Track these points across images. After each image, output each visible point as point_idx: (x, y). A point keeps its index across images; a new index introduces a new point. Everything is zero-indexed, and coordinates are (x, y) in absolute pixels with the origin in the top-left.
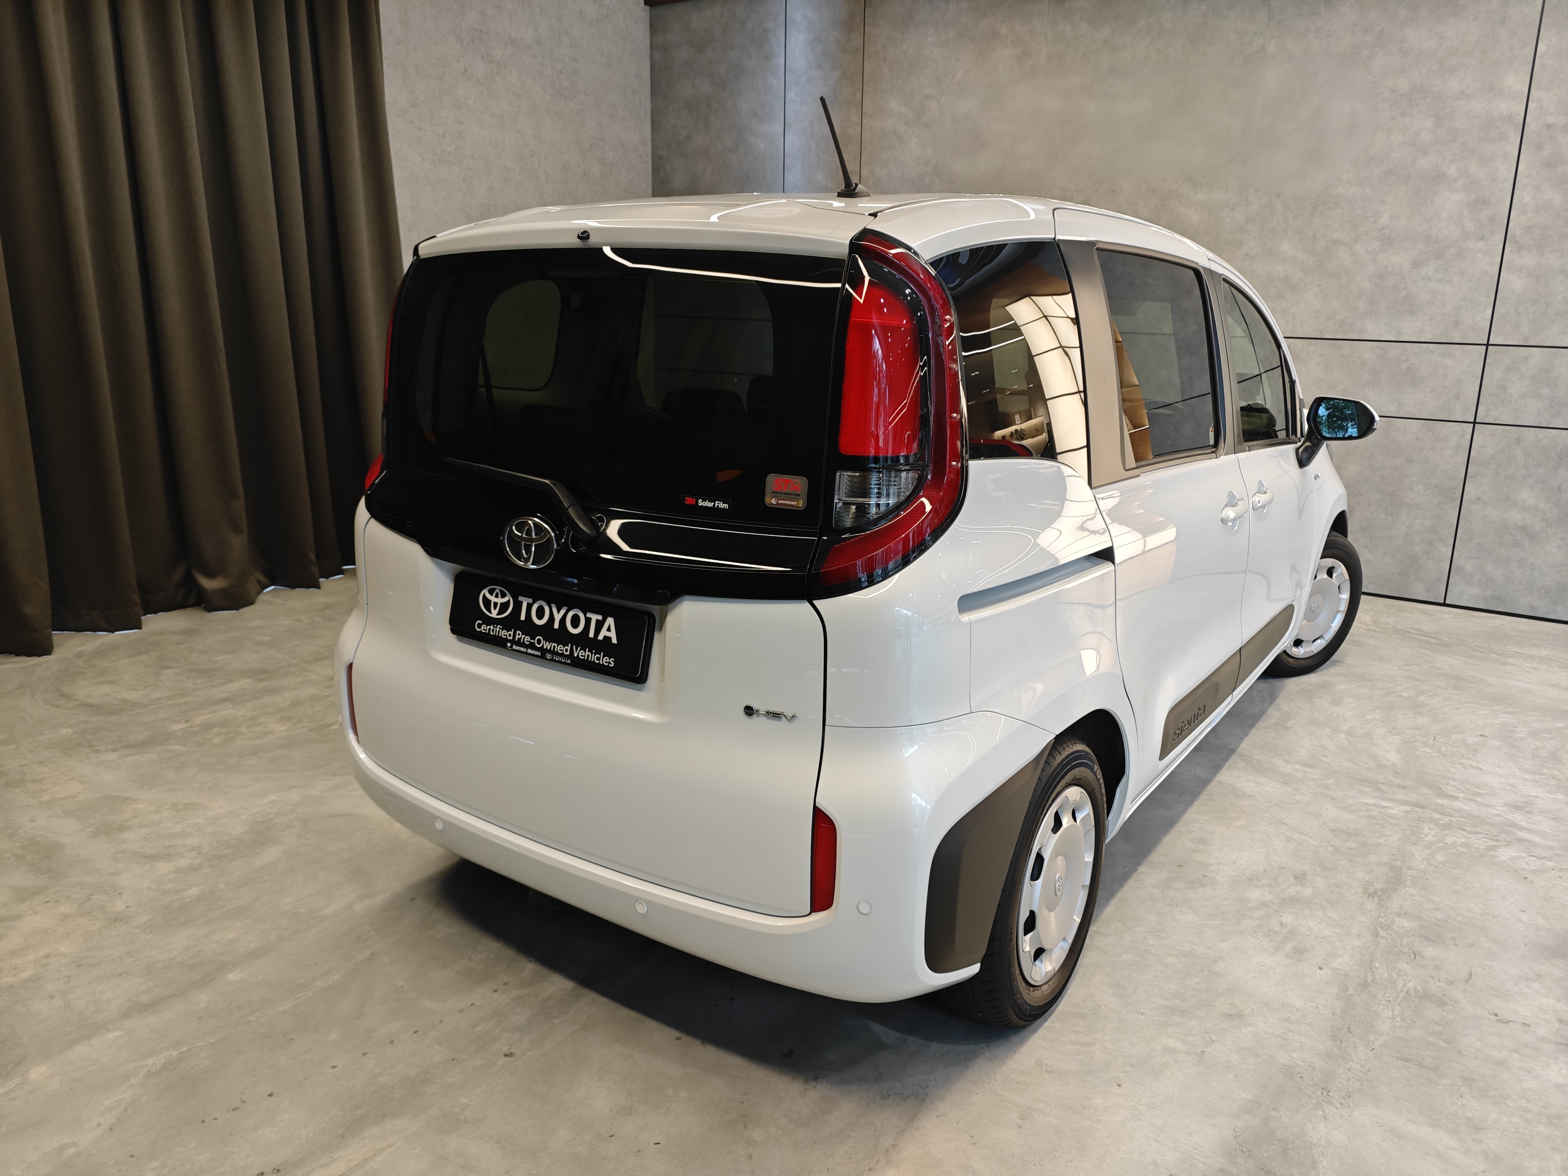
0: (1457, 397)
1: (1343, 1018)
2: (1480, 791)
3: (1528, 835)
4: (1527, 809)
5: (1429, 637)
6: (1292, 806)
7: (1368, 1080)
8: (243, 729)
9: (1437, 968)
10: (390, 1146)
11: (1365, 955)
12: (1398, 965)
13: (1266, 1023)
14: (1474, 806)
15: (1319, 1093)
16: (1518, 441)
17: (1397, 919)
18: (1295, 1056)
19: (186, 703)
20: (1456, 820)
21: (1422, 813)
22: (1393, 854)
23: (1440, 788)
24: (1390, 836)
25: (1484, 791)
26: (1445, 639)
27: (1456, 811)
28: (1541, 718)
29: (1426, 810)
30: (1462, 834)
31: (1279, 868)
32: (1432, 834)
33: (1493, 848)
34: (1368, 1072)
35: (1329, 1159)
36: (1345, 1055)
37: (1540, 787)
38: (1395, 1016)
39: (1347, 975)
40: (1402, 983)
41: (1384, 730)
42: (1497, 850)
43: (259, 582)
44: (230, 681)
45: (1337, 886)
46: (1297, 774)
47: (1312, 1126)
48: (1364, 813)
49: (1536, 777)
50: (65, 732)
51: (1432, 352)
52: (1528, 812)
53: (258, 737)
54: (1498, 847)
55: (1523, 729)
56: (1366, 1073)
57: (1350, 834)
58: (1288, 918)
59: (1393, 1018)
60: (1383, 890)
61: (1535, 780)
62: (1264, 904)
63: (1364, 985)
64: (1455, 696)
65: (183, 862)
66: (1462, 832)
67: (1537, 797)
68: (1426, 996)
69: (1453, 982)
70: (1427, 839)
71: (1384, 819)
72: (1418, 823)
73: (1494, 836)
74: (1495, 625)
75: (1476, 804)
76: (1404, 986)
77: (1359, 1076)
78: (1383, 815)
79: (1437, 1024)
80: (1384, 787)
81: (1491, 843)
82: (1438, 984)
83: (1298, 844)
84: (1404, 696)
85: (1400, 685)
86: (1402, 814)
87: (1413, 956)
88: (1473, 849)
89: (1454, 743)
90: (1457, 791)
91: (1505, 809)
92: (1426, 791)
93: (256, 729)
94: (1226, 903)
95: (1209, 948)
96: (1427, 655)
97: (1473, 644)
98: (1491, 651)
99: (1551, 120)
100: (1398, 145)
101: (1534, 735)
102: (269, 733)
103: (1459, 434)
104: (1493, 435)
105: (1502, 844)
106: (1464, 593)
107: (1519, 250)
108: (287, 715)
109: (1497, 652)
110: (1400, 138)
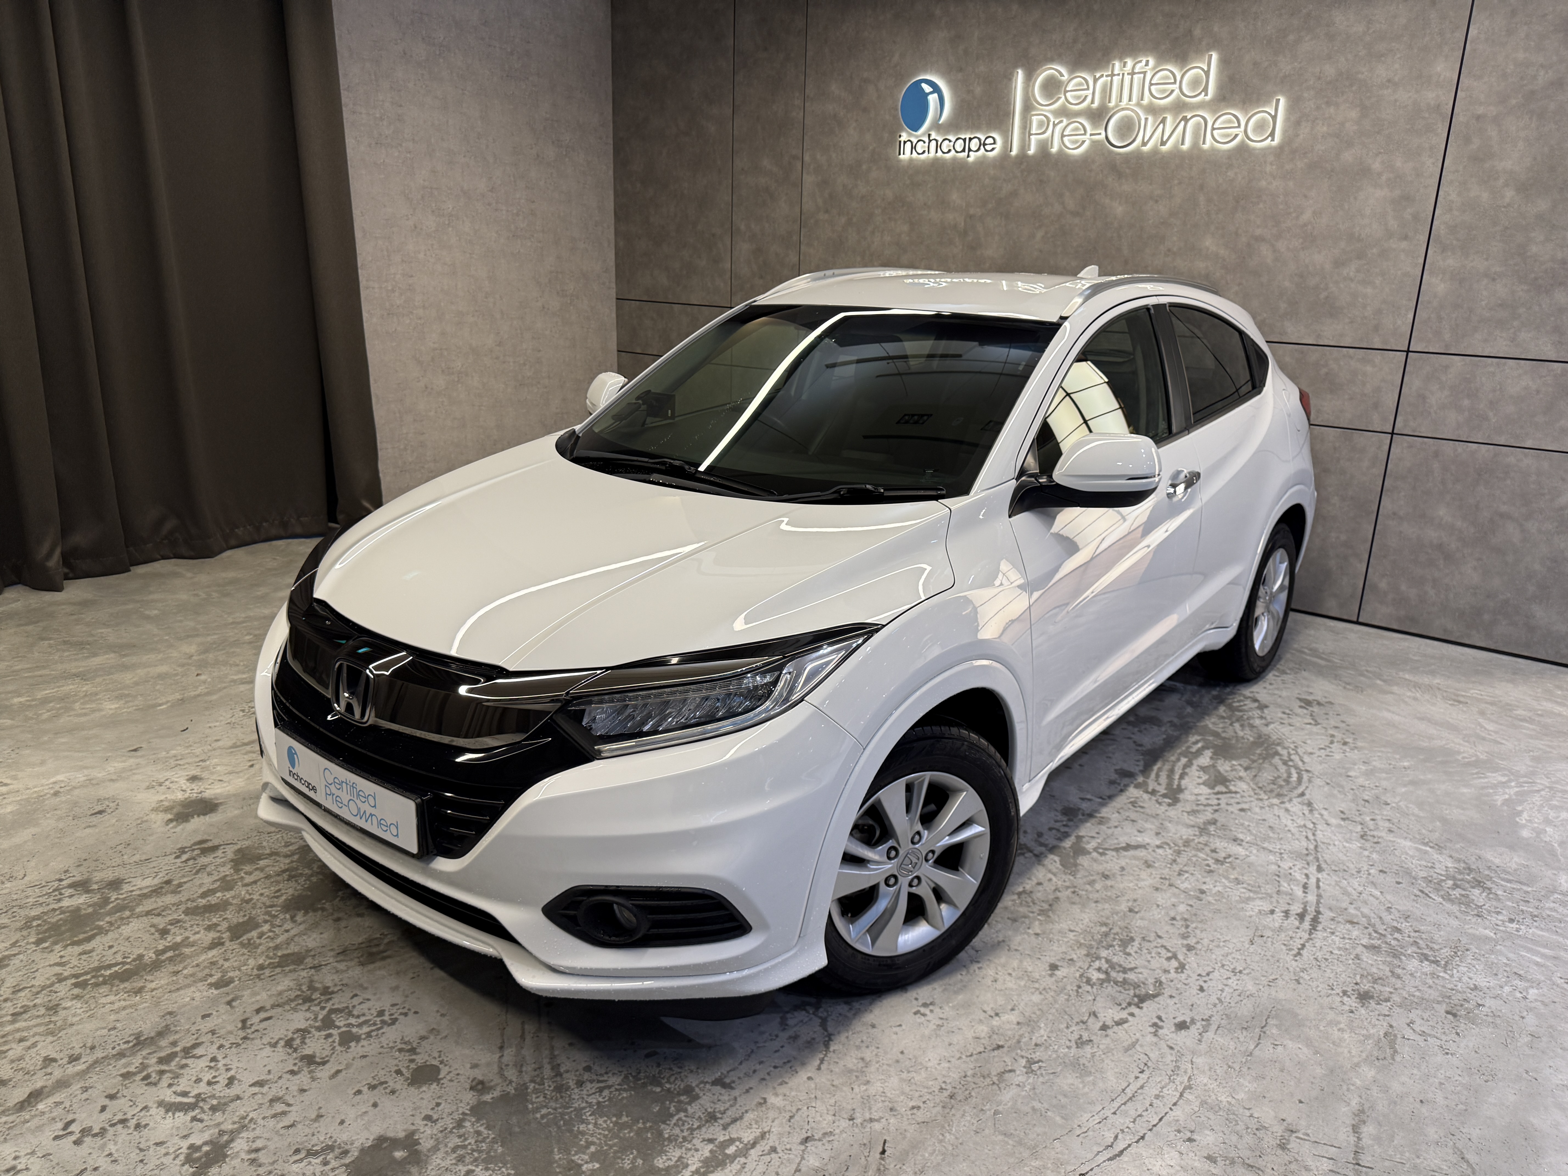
0: (1376, 406)
8: (77, 706)
11: (1034, 1013)
14: (1255, 851)
19: (41, 676)
24: (1143, 880)
26: (1336, 660)
28: (1389, 755)
44: (95, 655)
49: (1343, 822)
51: (1351, 358)
52: (1310, 861)
53: (85, 715)
54: (1253, 899)
55: (1362, 767)
56: (957, 1146)
59: (1022, 1087)
61: (1340, 826)
63: (1014, 1047)
66: (1223, 880)
67: (1330, 845)
68: (1074, 1064)
69: (1111, 1050)
73: (1256, 887)
74: (1398, 647)
75: (1258, 850)
77: (947, 1150)
81: (1248, 895)
82: (1095, 1051)
87: (1086, 1018)
88: (1224, 900)
90: (1246, 833)
93: (88, 706)
97: (1364, 668)
98: (1379, 676)
99: (1481, 110)
100: (1323, 136)
101: (1369, 774)
102: (100, 710)
103: (1376, 444)
104: (1410, 447)
105: (1260, 896)
106: (1375, 611)
107: (1443, 252)
108: (126, 692)
109: (1385, 677)
110: (1325, 129)
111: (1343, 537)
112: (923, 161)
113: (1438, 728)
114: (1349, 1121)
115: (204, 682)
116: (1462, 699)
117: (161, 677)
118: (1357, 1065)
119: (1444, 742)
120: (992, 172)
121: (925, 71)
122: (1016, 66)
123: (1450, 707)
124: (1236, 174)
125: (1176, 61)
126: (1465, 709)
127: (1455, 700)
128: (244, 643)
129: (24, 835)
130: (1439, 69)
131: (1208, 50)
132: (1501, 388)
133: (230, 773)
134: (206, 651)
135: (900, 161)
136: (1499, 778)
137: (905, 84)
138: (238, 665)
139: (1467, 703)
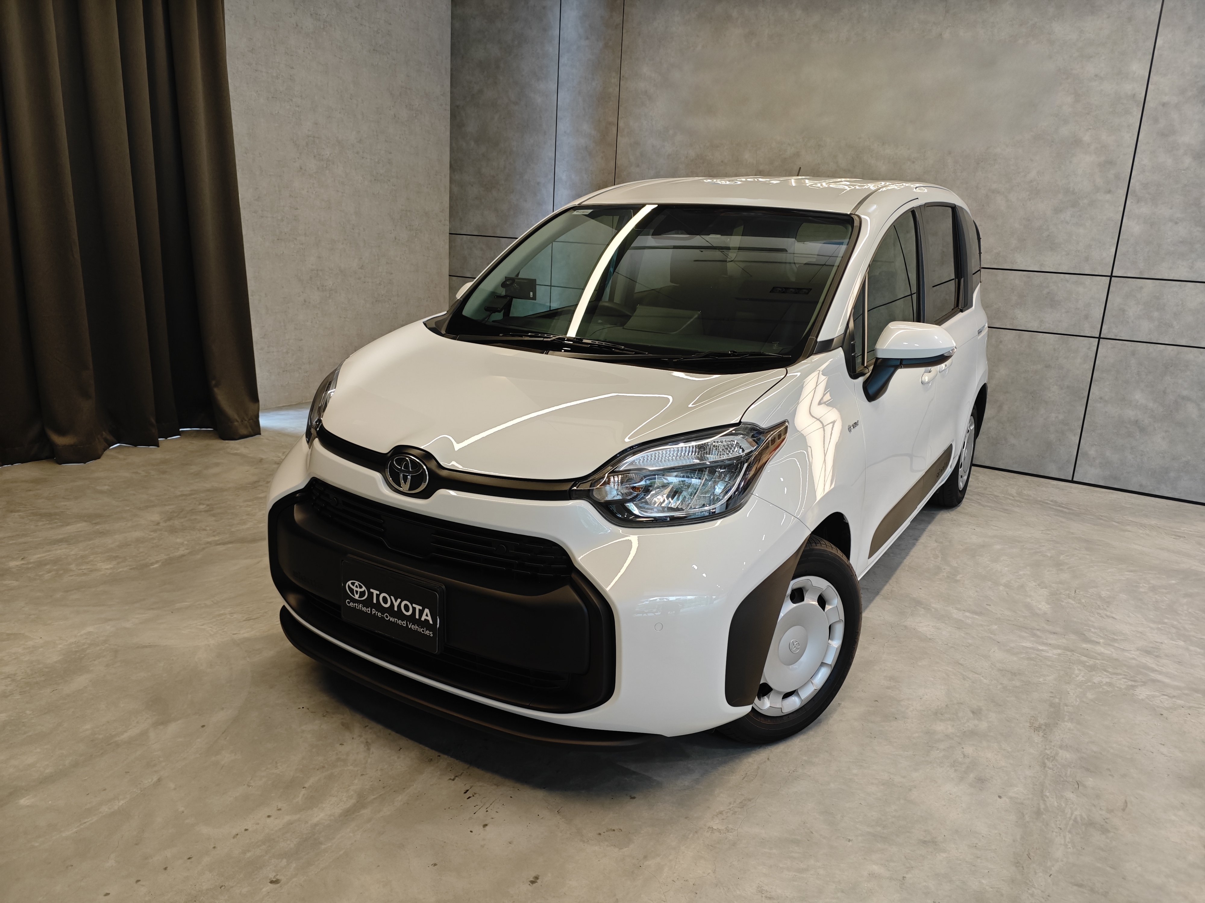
0: (1087, 316)
1: (1023, 844)
2: (1116, 637)
3: (1160, 676)
4: (1155, 654)
5: (1063, 507)
6: (966, 648)
8: (73, 567)
9: (1098, 797)
11: (1036, 785)
12: (1065, 794)
13: (957, 849)
14: (1113, 650)
17: (1060, 751)
18: (984, 881)
19: (25, 543)
20: (1100, 662)
21: (1071, 656)
22: (1052, 692)
23: (1084, 635)
24: (1048, 675)
25: (1120, 638)
26: (1075, 509)
27: (1099, 655)
28: (1157, 576)
29: (1074, 654)
30: (1106, 675)
31: (958, 703)
32: (1082, 675)
33: (1133, 687)
34: (1048, 897)
36: (1028, 881)
37: (1163, 634)
38: (1067, 843)
39: (1022, 804)
40: (1069, 810)
41: (1034, 584)
42: (1135, 689)
43: (106, 440)
44: (68, 524)
45: (1008, 720)
46: (967, 621)
49: (1160, 626)
51: (1068, 281)
52: (1157, 656)
53: (85, 574)
54: (1136, 686)
55: (1145, 585)
57: (1014, 674)
58: (969, 750)
59: (1066, 845)
60: (1046, 724)
61: (1159, 629)
62: (948, 737)
63: (1038, 813)
64: (1088, 557)
66: (1105, 673)
67: (1162, 643)
68: (1091, 824)
69: (1112, 811)
70: (1078, 678)
71: (1041, 661)
72: (1069, 664)
73: (1132, 677)
74: (1113, 499)
75: (1114, 649)
76: (1072, 814)
78: (1041, 657)
79: (1103, 850)
80: (1038, 633)
81: (1130, 683)
82: (1100, 812)
83: (973, 683)
84: (1048, 556)
85: (1044, 546)
86: (1055, 656)
87: (1077, 786)
88: (1116, 688)
89: (1091, 596)
90: (1097, 637)
91: (1138, 653)
92: (1073, 637)
93: (84, 567)
94: (917, 735)
95: (904, 777)
96: (1062, 522)
97: (1097, 514)
98: (1112, 520)
99: (1166, 99)
101: (1153, 590)
102: (96, 570)
103: (1087, 346)
104: (1113, 348)
105: (1139, 684)
106: (1087, 473)
107: (1138, 203)
108: (114, 554)
109: (1117, 520)
113: (1177, 555)
115: (182, 544)
116: (1179, 534)
117: (138, 541)
119: (1188, 566)
123: (1173, 539)
126: (1186, 541)
127: (1175, 536)
128: (201, 512)
129: (81, 681)
130: (1134, 68)
132: (1182, 304)
133: (248, 620)
134: (170, 519)
138: (205, 530)
139: (1185, 537)
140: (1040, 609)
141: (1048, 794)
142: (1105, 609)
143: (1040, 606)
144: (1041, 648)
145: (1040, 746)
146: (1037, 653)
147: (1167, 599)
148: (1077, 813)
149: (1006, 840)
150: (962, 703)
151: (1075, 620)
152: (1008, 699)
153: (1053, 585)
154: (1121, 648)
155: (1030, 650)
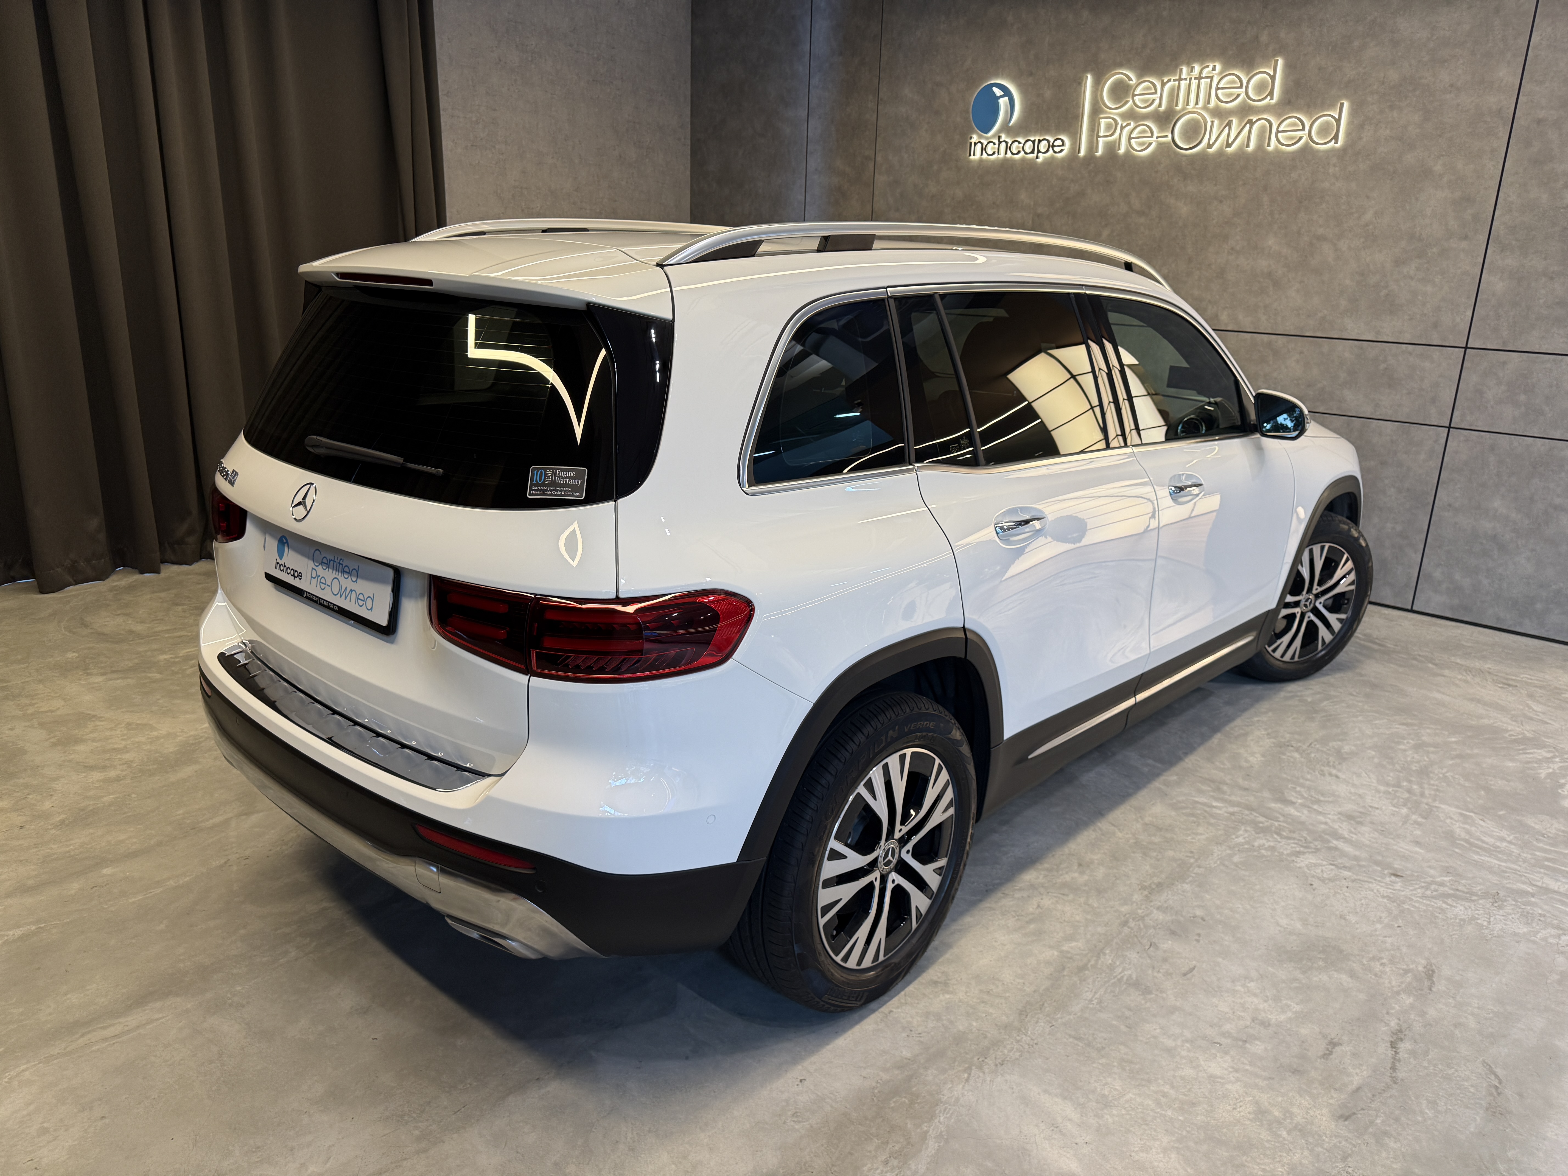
0: (1433, 401)
1: (1042, 995)
2: (1322, 798)
3: (1342, 844)
4: (1359, 820)
7: (1029, 1052)
9: (1165, 960)
10: (161, 1018)
11: (1101, 941)
12: (1128, 954)
13: (966, 992)
14: (1305, 812)
15: (976, 1059)
16: (1492, 448)
17: (1155, 911)
18: (974, 1024)
20: (1278, 824)
21: (1247, 815)
22: (1192, 852)
23: (1283, 793)
24: (1201, 834)
25: (1327, 799)
26: (1389, 645)
27: (1284, 816)
28: (1438, 731)
29: (1253, 813)
30: (1275, 838)
31: (1069, 854)
32: (1245, 836)
33: (1298, 854)
34: (1035, 1046)
35: (948, 1115)
36: (1022, 1029)
37: (1387, 799)
38: (1094, 999)
39: (1071, 958)
40: (1120, 970)
41: (1263, 732)
45: (1115, 877)
47: (950, 1086)
48: (1188, 811)
49: (1391, 789)
50: (71, 655)
51: (1410, 354)
52: (1359, 823)
54: (1304, 853)
55: (1411, 741)
56: (1032, 1046)
57: (1159, 829)
58: (1047, 902)
59: (1091, 1001)
60: (1159, 885)
61: (1387, 792)
62: (1032, 887)
63: (1082, 969)
64: (1360, 704)
65: (112, 774)
66: (1275, 836)
67: (1378, 808)
68: (1136, 984)
69: (1171, 974)
70: (1236, 839)
71: (1205, 817)
72: (1237, 824)
73: (1306, 843)
74: (1451, 634)
75: (1308, 811)
76: (1120, 973)
78: (1206, 814)
79: (1130, 1010)
81: (1298, 849)
82: (1156, 974)
83: (1103, 835)
87: (1147, 947)
88: (1276, 854)
89: (1328, 750)
90: (1298, 796)
91: (1336, 817)
92: (1266, 794)
97: (1416, 653)
98: (1431, 661)
99: (1542, 114)
100: (1385, 139)
101: (1417, 747)
103: (1433, 438)
104: (1467, 440)
106: (1430, 600)
107: (1502, 251)
109: (1437, 662)
110: (1388, 132)
111: (1399, 528)
112: (993, 162)
113: (1486, 708)
114: (1388, 1039)
116: (1511, 683)
118: (1398, 993)
119: (1492, 721)
120: (1060, 173)
121: (997, 76)
122: (1085, 71)
123: (1499, 689)
124: (1299, 175)
125: (1242, 66)
126: (1514, 692)
127: (1504, 684)
129: (187, 771)
130: (1501, 74)
131: (1275, 56)
132: (1557, 384)
135: (970, 161)
136: (1543, 753)
137: (977, 87)
139: (1517, 686)
140: (1247, 761)
141: (1107, 952)
142: (1334, 767)
143: (1251, 759)
144: (1215, 804)
145: (1135, 904)
146: (1208, 809)
147: (1427, 759)
148: (1127, 973)
149: (1027, 989)
150: (1073, 855)
151: (1285, 776)
152: (1132, 855)
153: (1288, 736)
154: (1318, 811)
155: (1200, 806)
